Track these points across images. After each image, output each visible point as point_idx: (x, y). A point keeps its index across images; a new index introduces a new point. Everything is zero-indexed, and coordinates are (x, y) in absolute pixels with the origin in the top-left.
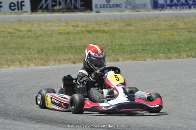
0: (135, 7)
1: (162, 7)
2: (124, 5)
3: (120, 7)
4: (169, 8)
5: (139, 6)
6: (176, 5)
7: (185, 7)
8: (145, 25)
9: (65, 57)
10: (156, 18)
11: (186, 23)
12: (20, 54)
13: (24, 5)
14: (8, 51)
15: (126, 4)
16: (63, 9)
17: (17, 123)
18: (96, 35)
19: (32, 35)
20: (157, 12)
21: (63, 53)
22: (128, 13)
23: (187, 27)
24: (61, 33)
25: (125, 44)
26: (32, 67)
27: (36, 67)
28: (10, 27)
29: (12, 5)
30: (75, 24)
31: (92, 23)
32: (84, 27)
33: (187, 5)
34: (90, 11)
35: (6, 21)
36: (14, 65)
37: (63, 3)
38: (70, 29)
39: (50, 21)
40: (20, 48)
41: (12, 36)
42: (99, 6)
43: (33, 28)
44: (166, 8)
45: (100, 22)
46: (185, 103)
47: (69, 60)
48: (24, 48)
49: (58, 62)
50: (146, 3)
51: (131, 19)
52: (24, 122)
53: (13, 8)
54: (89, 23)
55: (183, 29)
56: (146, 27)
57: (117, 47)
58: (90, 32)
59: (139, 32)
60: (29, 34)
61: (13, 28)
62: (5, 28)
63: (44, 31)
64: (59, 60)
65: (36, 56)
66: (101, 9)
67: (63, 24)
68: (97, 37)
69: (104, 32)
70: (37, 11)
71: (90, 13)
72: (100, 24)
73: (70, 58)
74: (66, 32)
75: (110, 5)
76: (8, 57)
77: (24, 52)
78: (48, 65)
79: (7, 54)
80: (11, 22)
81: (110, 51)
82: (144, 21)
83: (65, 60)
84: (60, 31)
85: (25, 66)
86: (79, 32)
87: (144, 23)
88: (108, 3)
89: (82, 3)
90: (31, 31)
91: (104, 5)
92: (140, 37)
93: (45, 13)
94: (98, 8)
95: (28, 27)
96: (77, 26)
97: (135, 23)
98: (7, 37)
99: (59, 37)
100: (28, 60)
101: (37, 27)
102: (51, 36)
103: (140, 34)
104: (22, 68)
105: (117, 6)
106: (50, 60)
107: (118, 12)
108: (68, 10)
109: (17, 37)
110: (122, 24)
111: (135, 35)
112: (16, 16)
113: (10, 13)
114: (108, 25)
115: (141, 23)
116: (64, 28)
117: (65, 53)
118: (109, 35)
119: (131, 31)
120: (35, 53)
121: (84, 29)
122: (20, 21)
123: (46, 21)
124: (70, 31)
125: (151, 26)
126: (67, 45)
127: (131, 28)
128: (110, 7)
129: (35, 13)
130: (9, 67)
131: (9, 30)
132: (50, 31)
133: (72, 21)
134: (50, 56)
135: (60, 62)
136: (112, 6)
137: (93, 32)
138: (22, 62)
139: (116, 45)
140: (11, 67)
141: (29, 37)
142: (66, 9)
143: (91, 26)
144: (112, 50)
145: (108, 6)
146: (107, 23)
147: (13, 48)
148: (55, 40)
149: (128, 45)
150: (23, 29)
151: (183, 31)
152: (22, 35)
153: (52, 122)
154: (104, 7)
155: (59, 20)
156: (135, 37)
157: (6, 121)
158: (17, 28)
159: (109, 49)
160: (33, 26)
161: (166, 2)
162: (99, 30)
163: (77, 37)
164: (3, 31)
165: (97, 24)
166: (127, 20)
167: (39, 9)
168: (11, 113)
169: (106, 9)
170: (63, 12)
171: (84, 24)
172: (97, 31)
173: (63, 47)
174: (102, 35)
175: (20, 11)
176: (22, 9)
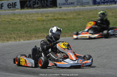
0: (82, 4)
1: (99, 4)
2: (76, 3)
3: (74, 4)
4: (103, 4)
5: (85, 3)
6: (107, 2)
7: (112, 3)
8: (89, 14)
9: (42, 35)
10: (95, 10)
11: (113, 13)
12: (14, 34)
13: (16, 5)
14: (7, 32)
15: (77, 2)
16: (40, 7)
17: (14, 74)
18: (59, 21)
19: (22, 22)
20: (96, 7)
21: (40, 32)
22: (78, 7)
23: (114, 15)
24: (38, 21)
25: (77, 26)
26: (22, 41)
27: (24, 41)
28: (9, 18)
29: (9, 5)
30: (47, 15)
31: (57, 14)
32: (52, 17)
33: (114, 2)
34: (56, 7)
35: (6, 15)
36: (11, 41)
37: (39, 3)
38: (44, 18)
39: (32, 14)
40: (15, 30)
41: (10, 23)
42: (61, 4)
43: (22, 18)
44: (101, 4)
45: (62, 13)
46: (114, 60)
47: (44, 36)
48: (16, 30)
49: (37, 38)
50: (89, 2)
51: (80, 11)
52: (17, 74)
53: (10, 7)
54: (55, 14)
55: (112, 16)
56: (89, 16)
57: (72, 28)
58: (56, 20)
59: (85, 19)
60: (20, 22)
61: (10, 19)
62: (5, 19)
63: (28, 19)
64: (37, 37)
65: (24, 35)
66: (62, 6)
67: (40, 15)
68: (60, 23)
69: (64, 19)
70: (24, 8)
71: (55, 8)
72: (62, 15)
73: (44, 35)
74: (42, 20)
75: (68, 3)
76: (8, 36)
77: (17, 33)
78: (31, 40)
79: (7, 34)
80: (9, 15)
81: (68, 30)
82: (89, 12)
83: (41, 37)
84: (38, 20)
85: (18, 41)
86: (49, 20)
87: (88, 13)
88: (66, 2)
89: (51, 3)
90: (21, 20)
91: (64, 3)
92: (86, 22)
93: (29, 9)
94: (60, 5)
95: (19, 17)
96: (48, 16)
97: (83, 13)
98: (7, 24)
99: (38, 23)
100: (20, 37)
101: (24, 18)
102: (33, 23)
103: (86, 20)
104: (16, 42)
105: (72, 3)
106: (33, 37)
107: (73, 7)
108: (43, 7)
109: (13, 24)
110: (75, 14)
111: (83, 20)
112: (12, 11)
113: (8, 10)
114: (67, 15)
115: (86, 13)
116: (40, 18)
117: (41, 32)
118: (67, 21)
119: (80, 18)
120: (24, 33)
121: (52, 18)
122: (14, 14)
123: (30, 14)
124: (44, 19)
125: (93, 15)
126: (42, 28)
127: (80, 16)
128: (68, 5)
129: (23, 9)
130: (8, 42)
131: (8, 20)
132: (32, 20)
133: (45, 13)
134: (33, 34)
135: (38, 38)
136: (69, 4)
137: (58, 20)
138: (16, 38)
139: (71, 27)
140: (9, 41)
141: (20, 23)
142: (42, 6)
143: (56, 16)
144: (69, 30)
145: (67, 4)
146: (66, 14)
147: (10, 30)
148: (35, 25)
149: (79, 27)
150: (16, 19)
151: (111, 17)
152: (15, 22)
153: (35, 74)
154: (64, 5)
155: (37, 13)
156: (83, 21)
157: (7, 74)
158: (12, 19)
159: (67, 29)
160: (22, 17)
161: (101, 1)
162: (61, 18)
163: (48, 23)
164: (4, 21)
165: (60, 15)
166: (78, 12)
167: (25, 7)
168: (10, 69)
169: (65, 5)
170: (40, 8)
171: (52, 15)
172: (60, 19)
173: (40, 29)
174: (63, 21)
175: (14, 8)
176: (15, 7)
